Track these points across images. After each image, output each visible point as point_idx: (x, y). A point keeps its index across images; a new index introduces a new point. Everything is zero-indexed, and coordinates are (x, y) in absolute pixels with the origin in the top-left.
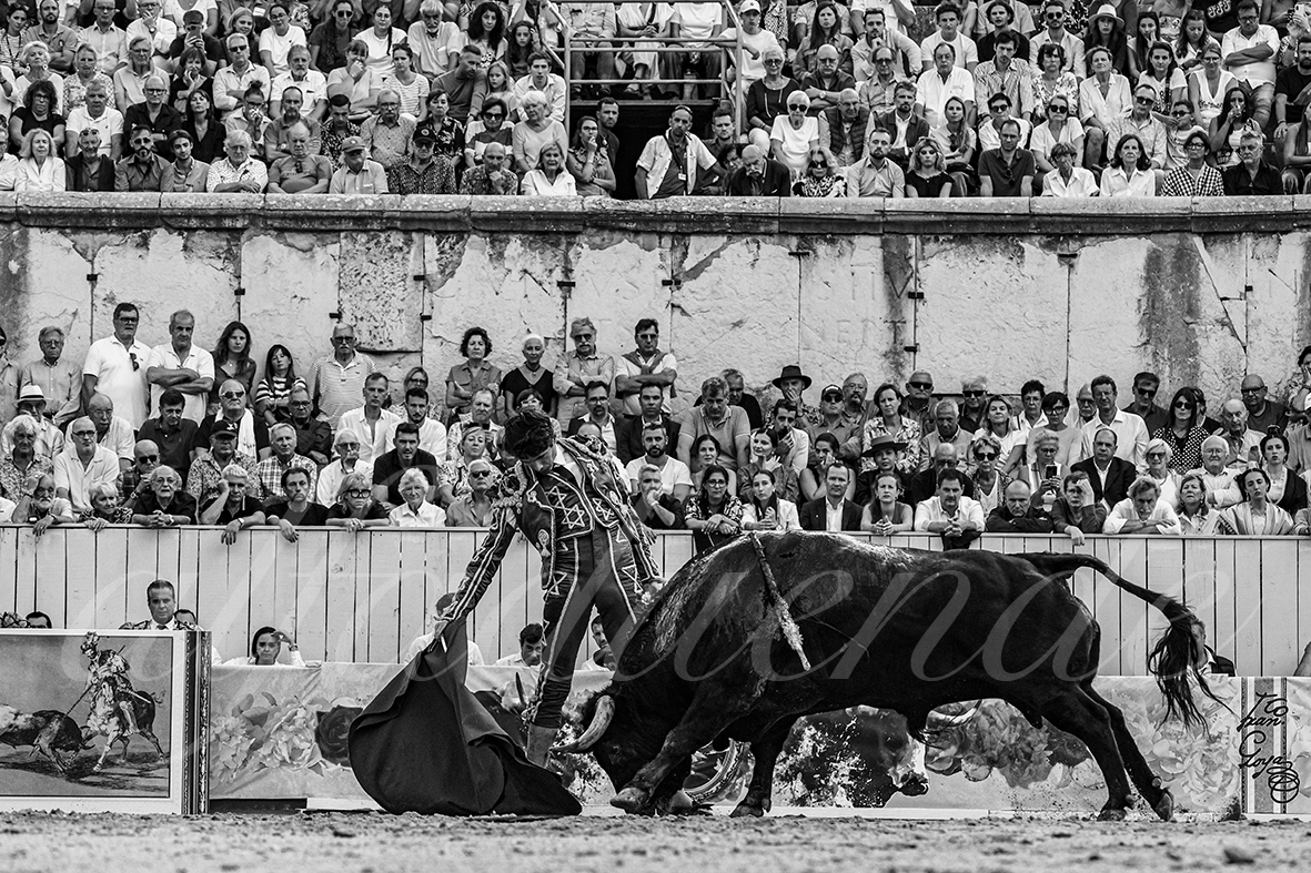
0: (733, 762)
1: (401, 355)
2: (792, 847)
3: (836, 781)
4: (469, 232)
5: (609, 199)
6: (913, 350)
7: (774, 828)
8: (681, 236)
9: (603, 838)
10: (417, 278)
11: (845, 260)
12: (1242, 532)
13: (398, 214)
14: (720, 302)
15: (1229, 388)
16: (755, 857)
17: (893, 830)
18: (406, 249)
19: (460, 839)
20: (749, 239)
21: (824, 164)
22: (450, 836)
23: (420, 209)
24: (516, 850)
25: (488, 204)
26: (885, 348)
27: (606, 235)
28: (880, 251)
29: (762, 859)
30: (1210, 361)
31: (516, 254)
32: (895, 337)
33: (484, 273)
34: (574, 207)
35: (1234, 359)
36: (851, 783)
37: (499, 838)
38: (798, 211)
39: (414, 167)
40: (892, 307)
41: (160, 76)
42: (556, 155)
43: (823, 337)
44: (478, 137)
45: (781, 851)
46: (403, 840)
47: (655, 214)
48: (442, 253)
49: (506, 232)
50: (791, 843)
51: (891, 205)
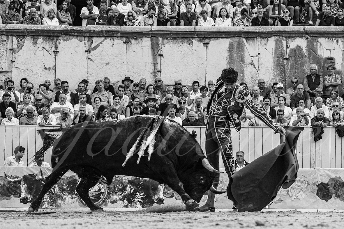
0: (106, 195)
1: (6, 73)
2: (126, 221)
3: (137, 200)
4: (26, 36)
5: (69, 26)
6: (160, 71)
7: (120, 216)
8: (90, 37)
9: (68, 219)
10: (11, 50)
11: (140, 45)
12: (257, 125)
13: (5, 30)
14: (102, 57)
15: (253, 83)
16: (115, 225)
17: (155, 216)
18: (7, 41)
19: (25, 220)
20: (111, 38)
21: (132, 16)
22: (22, 219)
23: (11, 28)
24: (42, 224)
25: (32, 27)
26: (152, 71)
27: (68, 37)
28: (150, 42)
29: (118, 226)
30: (248, 75)
31: (40, 43)
32: (155, 68)
33: (31, 48)
34: (58, 28)
35: (255, 75)
36: (141, 201)
37: (37, 220)
38: (126, 30)
39: (9, 16)
40: (154, 59)
42: (52, 13)
43: (133, 68)
44: (29, 7)
45: (123, 223)
46: (7, 221)
47: (83, 31)
48: (18, 42)
49: (38, 36)
50: (125, 220)
51: (153, 28)
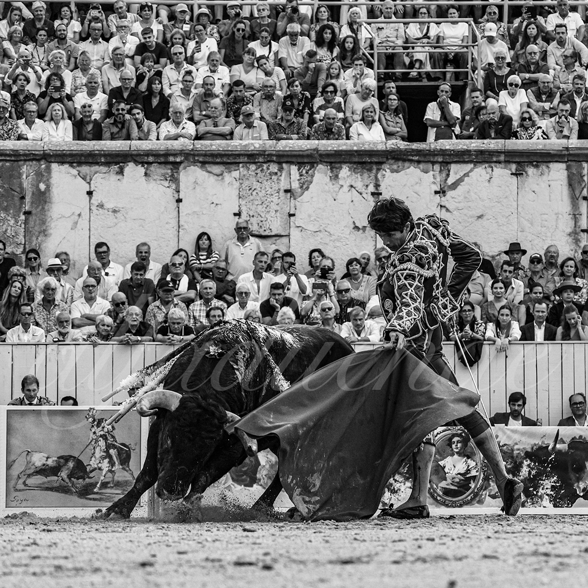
0: (481, 481)
1: (277, 238)
2: (522, 534)
3: (543, 492)
4: (317, 163)
5: (402, 142)
6: (586, 231)
7: (510, 522)
8: (445, 164)
9: (407, 530)
10: (286, 191)
11: (545, 177)
13: (274, 152)
14: (470, 204)
16: (500, 541)
17: (581, 522)
18: (279, 174)
19: (320, 532)
20: (487, 165)
21: (530, 119)
22: (314, 531)
23: (287, 149)
24: (355, 539)
25: (328, 146)
26: (569, 230)
27: (400, 163)
28: (566, 172)
29: (506, 543)
31: (346, 176)
32: (575, 224)
33: (327, 188)
34: (381, 147)
36: (552, 493)
37: (343, 531)
38: (515, 148)
39: (283, 124)
40: (573, 206)
41: (129, 70)
42: (371, 112)
43: (532, 224)
44: (320, 108)
45: (516, 537)
46: (284, 533)
47: (429, 151)
48: (301, 175)
49: (340, 163)
50: (522, 532)
51: (572, 144)
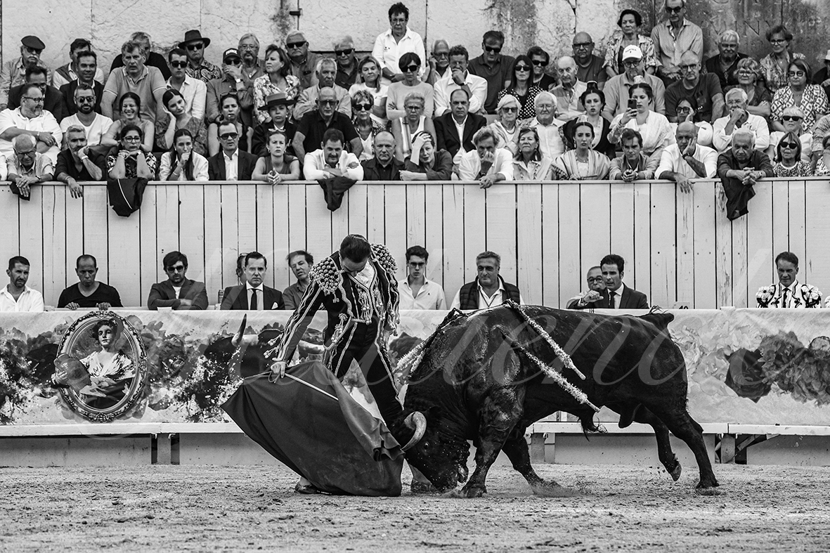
0: (138, 386)
3: (224, 400)
6: (297, 14)
15: (561, 44)
26: (273, 12)
30: (545, 21)
32: (282, 3)
35: (565, 19)
43: (220, 3)
